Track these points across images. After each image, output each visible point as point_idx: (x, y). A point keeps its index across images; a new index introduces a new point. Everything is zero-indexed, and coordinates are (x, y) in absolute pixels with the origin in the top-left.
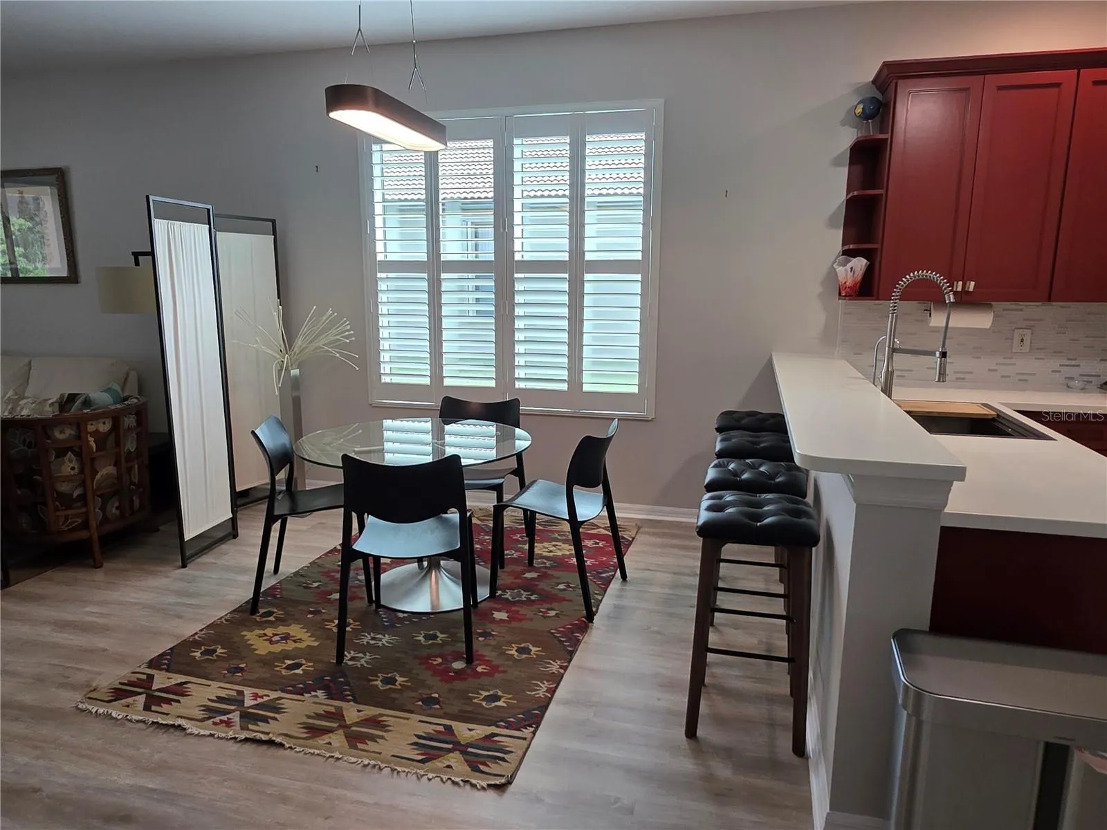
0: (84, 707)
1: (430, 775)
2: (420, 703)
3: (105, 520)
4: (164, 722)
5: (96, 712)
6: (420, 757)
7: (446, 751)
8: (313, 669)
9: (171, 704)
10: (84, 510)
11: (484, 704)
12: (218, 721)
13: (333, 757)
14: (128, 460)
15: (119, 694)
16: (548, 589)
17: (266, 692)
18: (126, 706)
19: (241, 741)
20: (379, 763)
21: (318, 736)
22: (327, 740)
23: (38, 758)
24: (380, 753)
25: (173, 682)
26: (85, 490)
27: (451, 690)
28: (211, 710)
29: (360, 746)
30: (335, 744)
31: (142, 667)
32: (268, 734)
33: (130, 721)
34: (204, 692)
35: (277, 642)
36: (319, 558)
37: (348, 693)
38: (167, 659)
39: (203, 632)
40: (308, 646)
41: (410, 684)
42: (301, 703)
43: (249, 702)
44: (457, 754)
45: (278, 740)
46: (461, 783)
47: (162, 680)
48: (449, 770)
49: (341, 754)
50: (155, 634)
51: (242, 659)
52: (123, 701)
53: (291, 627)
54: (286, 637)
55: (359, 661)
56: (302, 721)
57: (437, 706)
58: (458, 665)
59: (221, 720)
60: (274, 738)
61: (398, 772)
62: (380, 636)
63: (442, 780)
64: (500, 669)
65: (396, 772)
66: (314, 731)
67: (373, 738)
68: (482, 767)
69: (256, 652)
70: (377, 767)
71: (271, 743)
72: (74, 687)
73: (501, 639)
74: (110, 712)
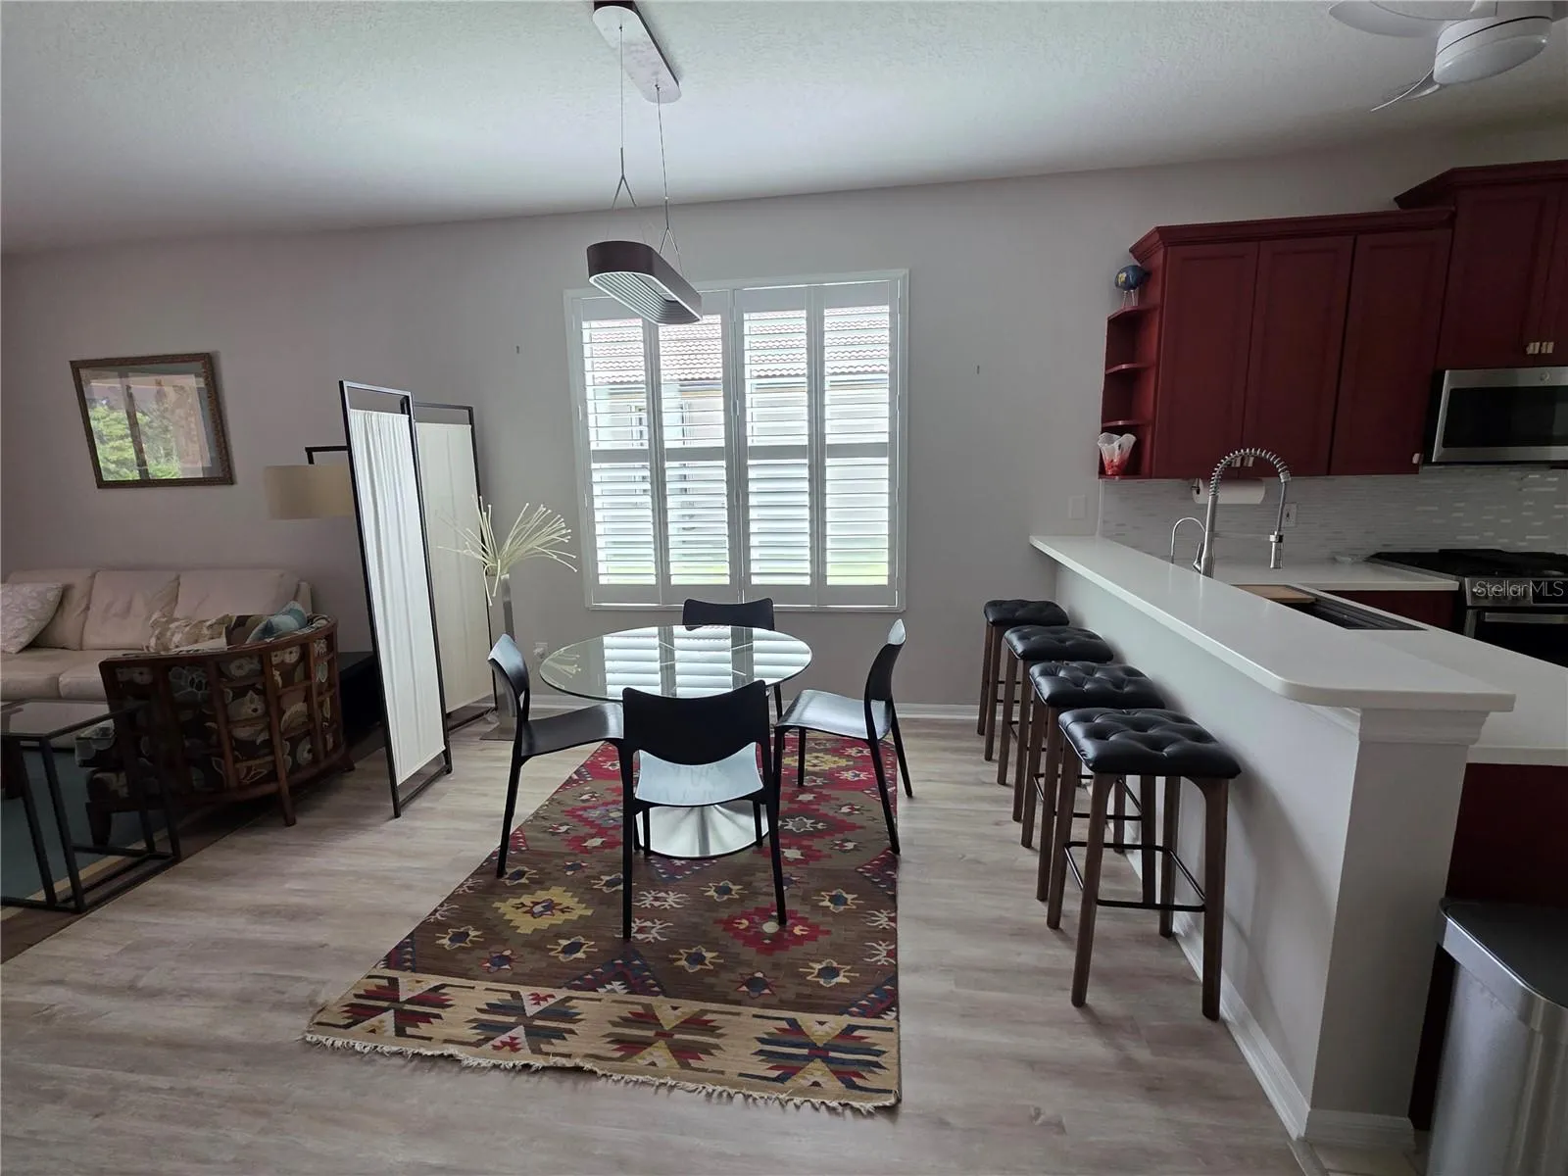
0: (315, 1039)
1: (798, 1100)
2: (744, 988)
3: (296, 767)
4: (429, 1053)
5: (332, 1045)
6: (775, 1073)
7: (805, 1060)
8: (596, 950)
9: (430, 1022)
10: (269, 758)
11: (822, 981)
12: (500, 1044)
13: (665, 1084)
14: (320, 694)
15: (359, 1012)
16: (831, 813)
17: (549, 991)
18: (371, 1031)
19: (537, 1071)
20: (727, 1088)
21: (635, 1054)
22: (649, 1059)
23: (264, 1131)
24: (722, 1073)
25: (426, 987)
26: (271, 736)
27: (776, 966)
28: (485, 1025)
29: (693, 1063)
30: (661, 1064)
31: (379, 966)
32: (568, 1056)
33: (382, 1054)
34: (470, 998)
35: (541, 914)
36: (556, 792)
37: (651, 981)
38: (408, 953)
39: (444, 908)
40: (581, 917)
41: (722, 961)
42: (598, 1003)
43: (531, 1009)
44: (818, 1064)
45: (588, 1066)
46: (840, 1109)
47: (411, 985)
48: (817, 1088)
49: (674, 1079)
50: (384, 916)
51: (505, 942)
52: (366, 1024)
53: (551, 891)
54: (550, 906)
55: (650, 933)
56: (608, 1032)
57: (767, 991)
58: (770, 927)
59: (502, 1042)
60: (581, 1064)
61: (755, 1099)
62: (662, 894)
63: (813, 1105)
64: (822, 928)
65: (750, 1100)
66: (631, 1047)
67: (707, 1049)
68: (858, 1081)
69: (518, 931)
70: (725, 1094)
71: (578, 1070)
72: (295, 1007)
73: (806, 885)
74: (351, 1043)
